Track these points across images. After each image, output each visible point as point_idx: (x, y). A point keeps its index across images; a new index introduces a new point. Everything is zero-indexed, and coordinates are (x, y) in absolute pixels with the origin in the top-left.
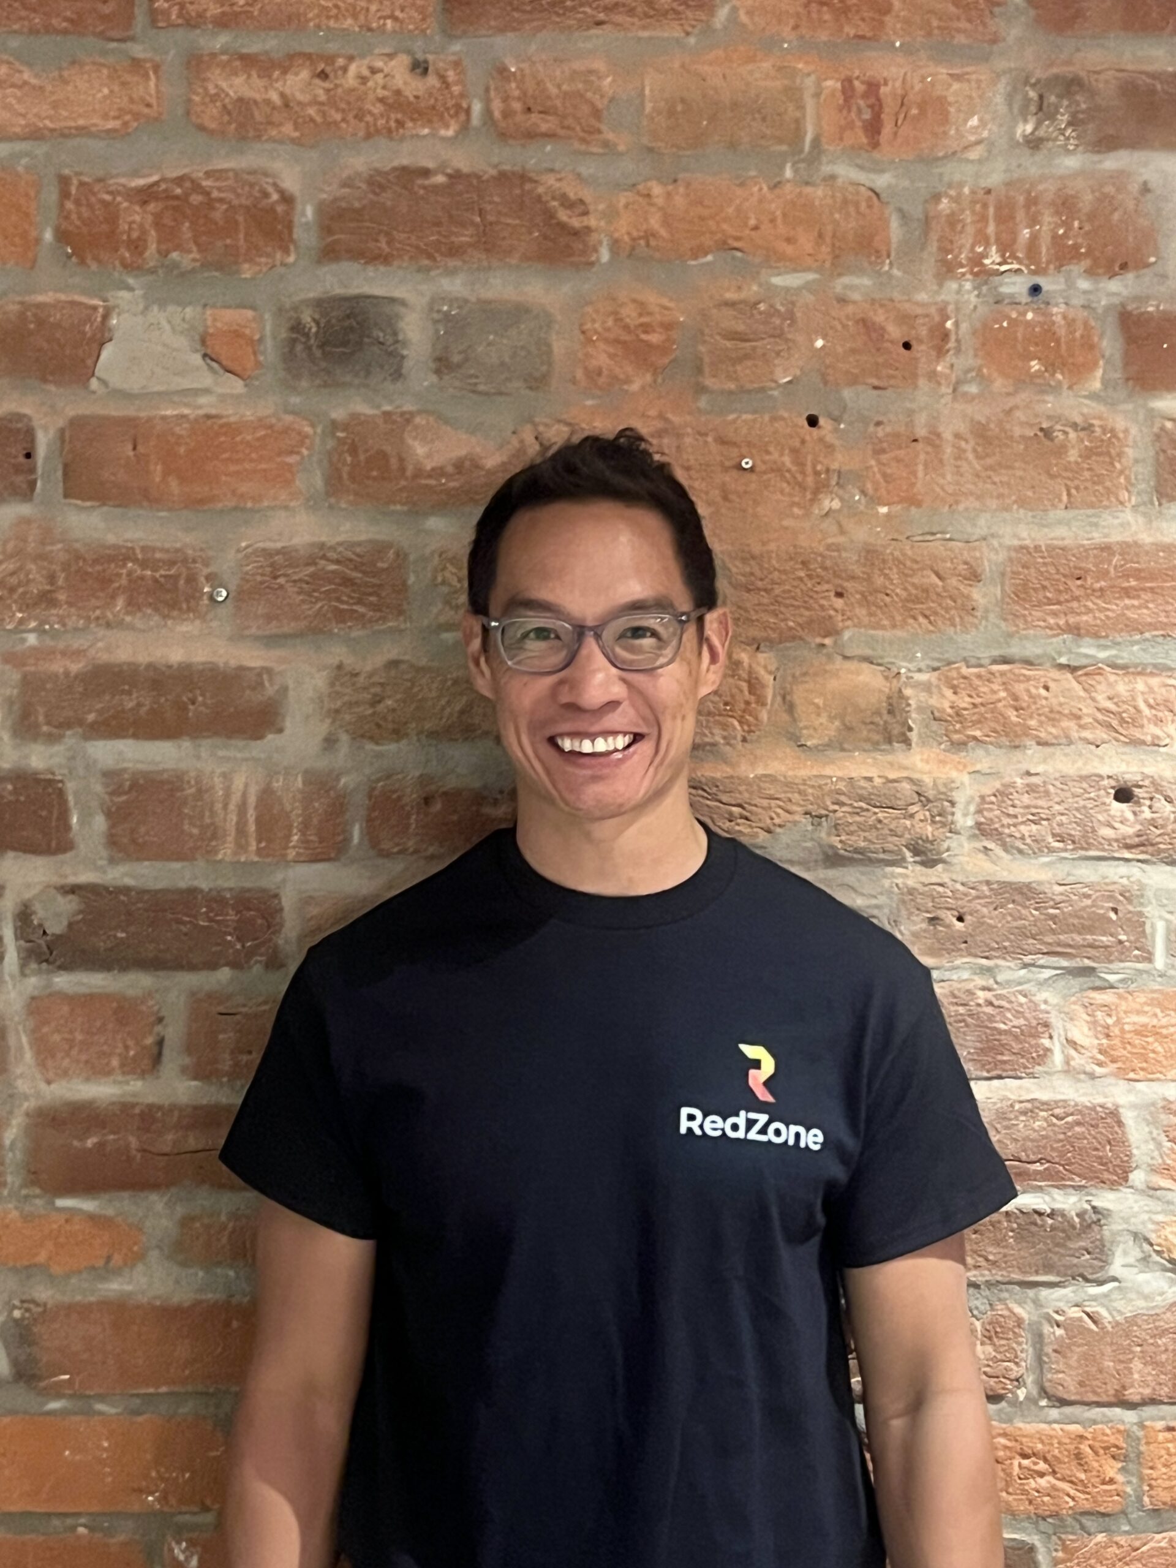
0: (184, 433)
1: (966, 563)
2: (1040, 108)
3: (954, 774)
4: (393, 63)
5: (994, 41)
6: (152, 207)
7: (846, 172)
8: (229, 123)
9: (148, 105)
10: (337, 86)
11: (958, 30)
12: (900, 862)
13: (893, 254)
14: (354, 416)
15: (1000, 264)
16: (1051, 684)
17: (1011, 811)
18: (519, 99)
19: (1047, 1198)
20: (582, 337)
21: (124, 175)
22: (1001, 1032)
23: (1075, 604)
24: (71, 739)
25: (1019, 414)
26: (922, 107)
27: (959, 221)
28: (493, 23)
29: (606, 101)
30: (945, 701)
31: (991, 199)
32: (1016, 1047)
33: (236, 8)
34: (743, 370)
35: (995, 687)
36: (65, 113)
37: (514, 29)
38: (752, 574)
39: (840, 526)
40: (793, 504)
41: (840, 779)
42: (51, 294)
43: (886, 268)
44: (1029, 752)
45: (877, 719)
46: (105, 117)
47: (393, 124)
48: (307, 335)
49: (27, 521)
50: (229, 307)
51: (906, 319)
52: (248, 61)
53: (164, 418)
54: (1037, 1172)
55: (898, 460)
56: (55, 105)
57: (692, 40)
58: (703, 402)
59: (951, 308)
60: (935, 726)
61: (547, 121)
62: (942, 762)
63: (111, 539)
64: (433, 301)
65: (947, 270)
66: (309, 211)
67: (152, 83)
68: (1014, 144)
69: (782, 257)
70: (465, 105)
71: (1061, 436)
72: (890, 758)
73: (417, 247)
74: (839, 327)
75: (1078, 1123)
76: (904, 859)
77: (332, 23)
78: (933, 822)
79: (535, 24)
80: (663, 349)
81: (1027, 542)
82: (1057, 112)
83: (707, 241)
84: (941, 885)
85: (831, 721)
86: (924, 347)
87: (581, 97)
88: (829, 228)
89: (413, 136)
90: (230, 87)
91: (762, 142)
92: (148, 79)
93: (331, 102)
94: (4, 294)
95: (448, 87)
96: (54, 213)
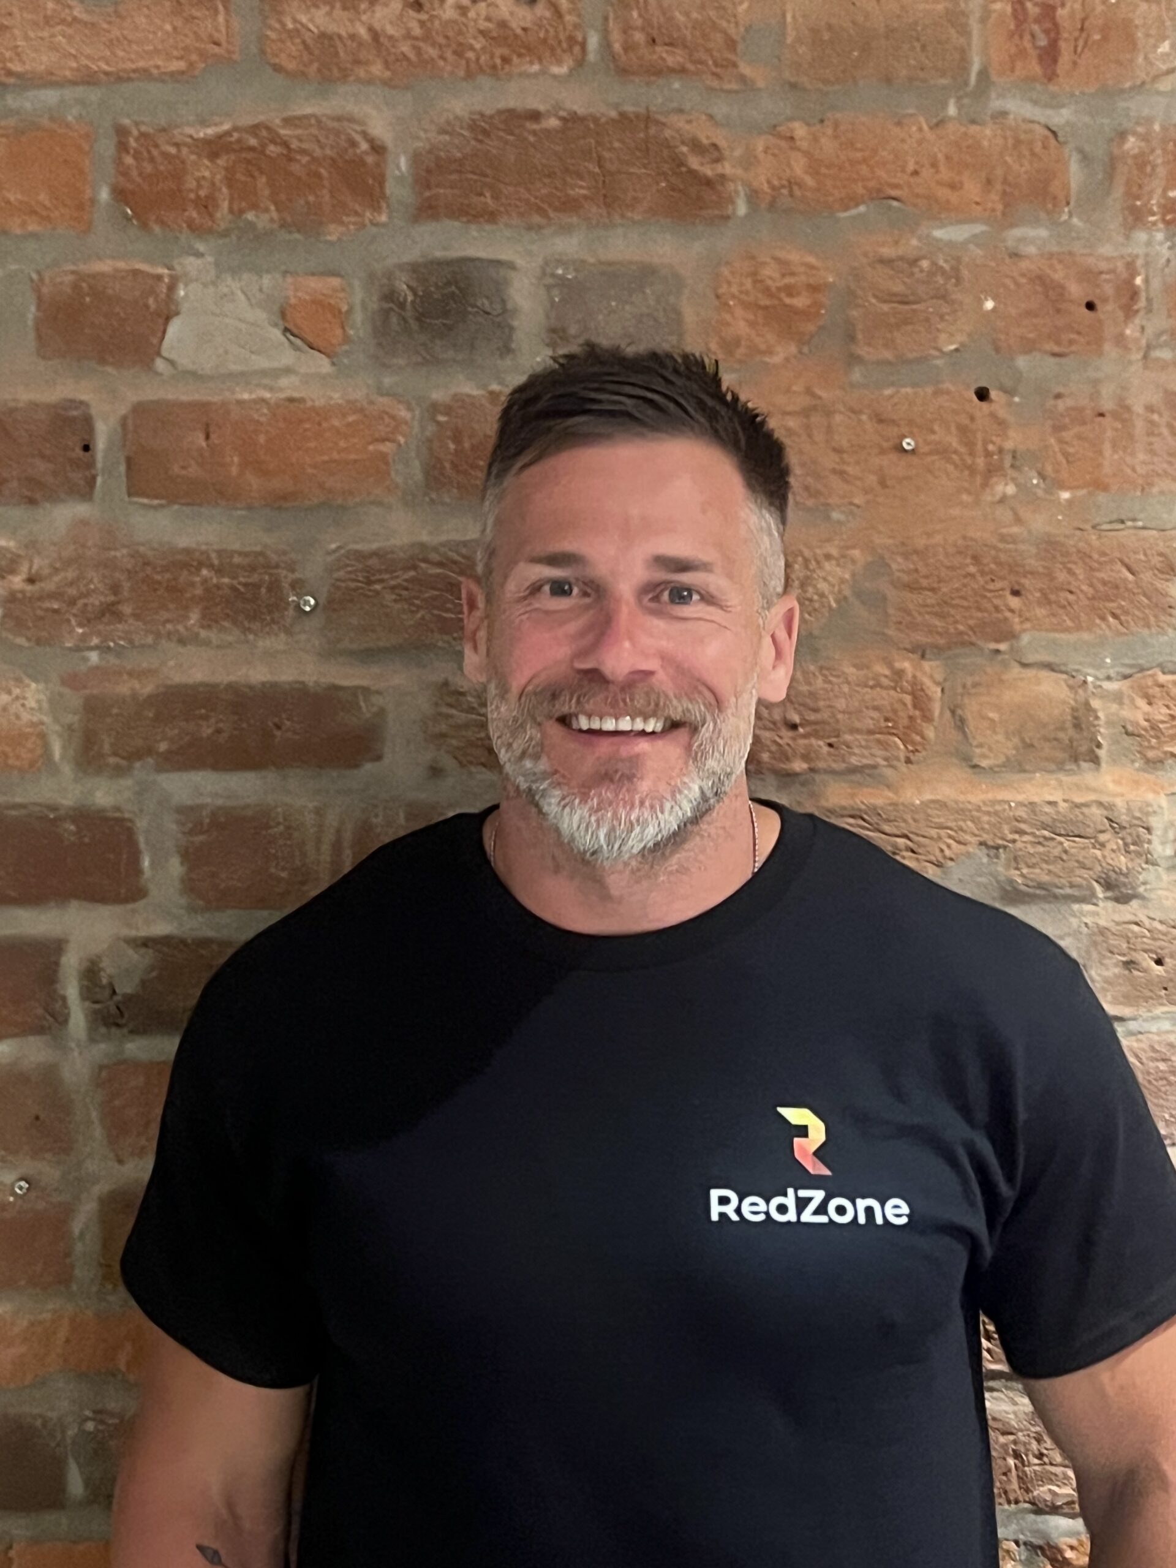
0: (263, 419)
1: (1161, 554)
3: (1150, 797)
6: (221, 162)
7: (1018, 107)
8: (311, 62)
9: (217, 44)
10: (432, 16)
12: (1089, 898)
13: (1072, 203)
14: (456, 397)
20: (717, 303)
21: (189, 124)
24: (141, 770)
26: (1105, 30)
27: (1149, 162)
29: (742, 29)
30: (1138, 712)
34: (901, 337)
36: (121, 54)
38: (916, 571)
39: (1016, 514)
40: (962, 490)
41: (1020, 804)
42: (109, 262)
43: (1065, 217)
45: (1061, 735)
46: (169, 57)
47: (498, 61)
48: (402, 305)
49: (84, 523)
50: (313, 274)
51: (1089, 276)
53: (240, 402)
55: (1079, 437)
56: (111, 44)
58: (857, 375)
59: (1140, 262)
60: (1128, 741)
61: (675, 55)
62: (1137, 783)
63: (182, 542)
64: (546, 263)
65: (1136, 217)
66: (403, 163)
67: (221, 19)
69: (946, 207)
70: (580, 39)
72: (1076, 779)
73: (527, 201)
74: (1012, 286)
76: (1093, 894)
78: (1128, 852)
80: (810, 315)
83: (860, 190)
84: (1137, 924)
85: (1008, 738)
86: (1110, 307)
87: (715, 27)
88: (999, 172)
89: (520, 75)
90: (311, 20)
91: (922, 75)
92: (216, 11)
93: (427, 37)
94: (55, 262)
95: (560, 17)
96: (110, 167)
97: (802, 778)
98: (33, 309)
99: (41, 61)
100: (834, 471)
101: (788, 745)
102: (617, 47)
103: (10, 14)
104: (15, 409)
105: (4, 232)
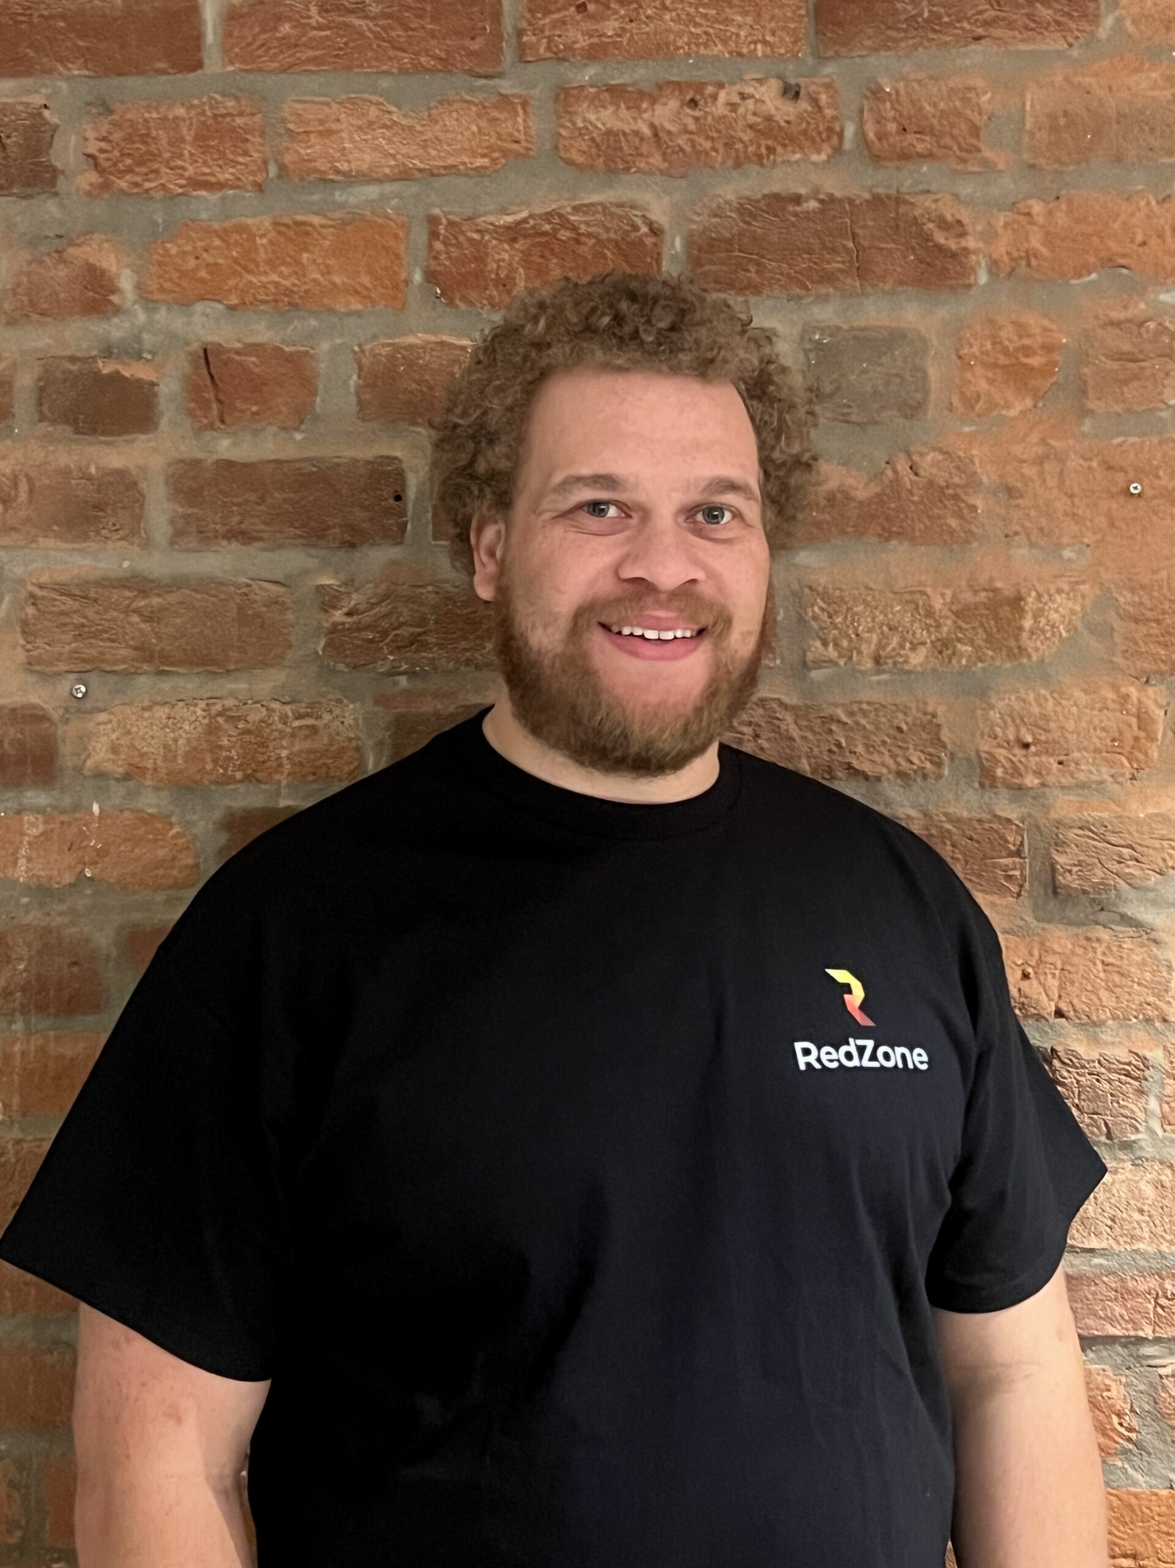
4: (763, 89)
6: (519, 246)
8: (599, 156)
9: (517, 142)
10: (706, 114)
18: (894, 119)
20: (959, 362)
21: (491, 213)
28: (867, 43)
29: (985, 118)
33: (604, 39)
34: (1129, 392)
36: (433, 153)
37: (889, 49)
38: (1141, 604)
42: (420, 335)
46: (474, 154)
47: (764, 151)
49: (395, 563)
52: (616, 93)
56: (425, 145)
57: (1075, 53)
58: (1087, 426)
61: (923, 141)
64: (804, 331)
66: (678, 243)
67: (520, 120)
69: (1172, 273)
70: (838, 129)
73: (789, 276)
77: (702, 51)
79: (911, 42)
80: (1046, 371)
83: (1092, 258)
87: (959, 114)
89: (783, 162)
90: (598, 119)
91: (1150, 154)
92: (517, 115)
93: (701, 131)
94: (375, 337)
95: (820, 109)
96: (423, 254)
97: (1032, 793)
98: (355, 377)
99: (363, 160)
100: (1066, 514)
101: (1020, 762)
102: (871, 136)
103: (338, 120)
104: (339, 465)
105: (331, 311)
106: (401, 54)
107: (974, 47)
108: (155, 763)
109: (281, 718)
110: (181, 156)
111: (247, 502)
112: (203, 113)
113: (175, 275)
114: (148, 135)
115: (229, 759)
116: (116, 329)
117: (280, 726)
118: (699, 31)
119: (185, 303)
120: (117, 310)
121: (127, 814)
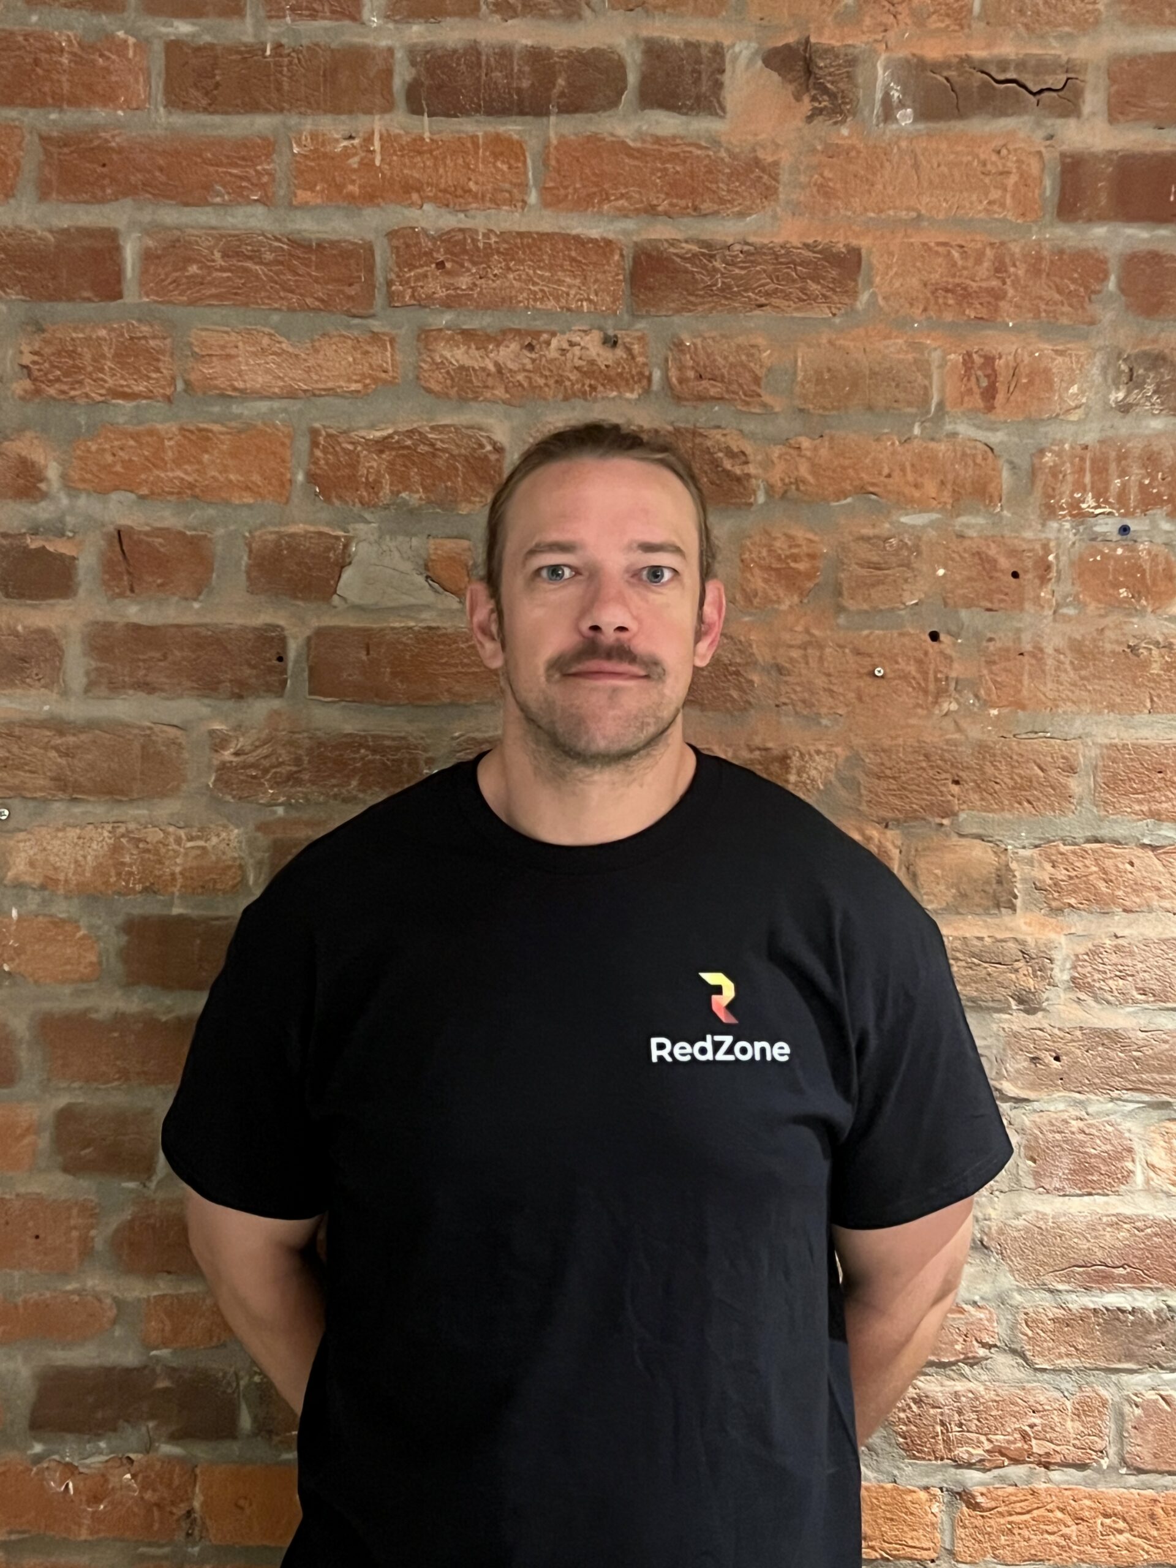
0: (409, 641)
1: (1063, 757)
2: (1131, 379)
3: (1053, 936)
4: (588, 338)
5: (1092, 323)
6: (386, 455)
7: (965, 429)
8: (452, 387)
9: (385, 372)
10: (541, 356)
11: (1063, 314)
12: (1006, 1010)
13: (1004, 500)
15: (1096, 508)
16: (1134, 861)
17: (1101, 967)
18: (693, 368)
19: (1129, 1298)
20: (741, 565)
21: (363, 428)
22: (1091, 1156)
23: (1157, 795)
25: (1108, 633)
26: (1031, 376)
27: (1061, 472)
28: (672, 305)
29: (764, 370)
30: (1045, 873)
31: (1088, 455)
32: (1104, 1169)
33: (459, 292)
34: (875, 594)
35: (1087, 862)
36: (315, 377)
37: (690, 311)
38: (882, 764)
39: (957, 724)
40: (918, 705)
41: (955, 938)
42: (301, 525)
43: (998, 510)
44: (1117, 918)
45: (987, 888)
46: (350, 380)
47: (588, 389)
49: (277, 713)
50: (449, 537)
51: (1013, 553)
52: (468, 336)
53: (393, 629)
54: (1120, 1275)
55: (1006, 670)
56: (308, 370)
57: (837, 320)
58: (842, 620)
59: (1052, 544)
60: (1037, 894)
61: (714, 386)
62: (1043, 925)
63: (348, 728)
65: (1050, 511)
67: (388, 354)
68: (1107, 408)
69: (911, 501)
70: (647, 373)
71: (1146, 653)
72: (997, 921)
74: (958, 558)
75: (1156, 1235)
76: (1009, 1007)
77: (539, 305)
78: (1036, 976)
79: (706, 306)
80: (809, 575)
81: (1116, 741)
82: (1144, 382)
83: (848, 486)
84: (1040, 1029)
85: (947, 889)
86: (1030, 576)
87: (744, 366)
88: (950, 477)
89: (603, 398)
90: (453, 356)
91: (895, 405)
92: (386, 350)
93: (537, 370)
94: (263, 525)
95: (633, 358)
96: (305, 458)
98: (245, 558)
99: (259, 381)
100: (825, 690)
102: (674, 380)
103: (237, 347)
104: (230, 630)
105: (227, 503)
106: (290, 295)
107: (758, 312)
108: (66, 875)
109: (176, 841)
110: (102, 370)
111: (152, 658)
112: (122, 335)
113: (95, 469)
114: (74, 351)
115: (131, 874)
116: (43, 511)
117: (176, 847)
118: (536, 288)
119: (103, 492)
120: (44, 496)
121: (40, 918)
